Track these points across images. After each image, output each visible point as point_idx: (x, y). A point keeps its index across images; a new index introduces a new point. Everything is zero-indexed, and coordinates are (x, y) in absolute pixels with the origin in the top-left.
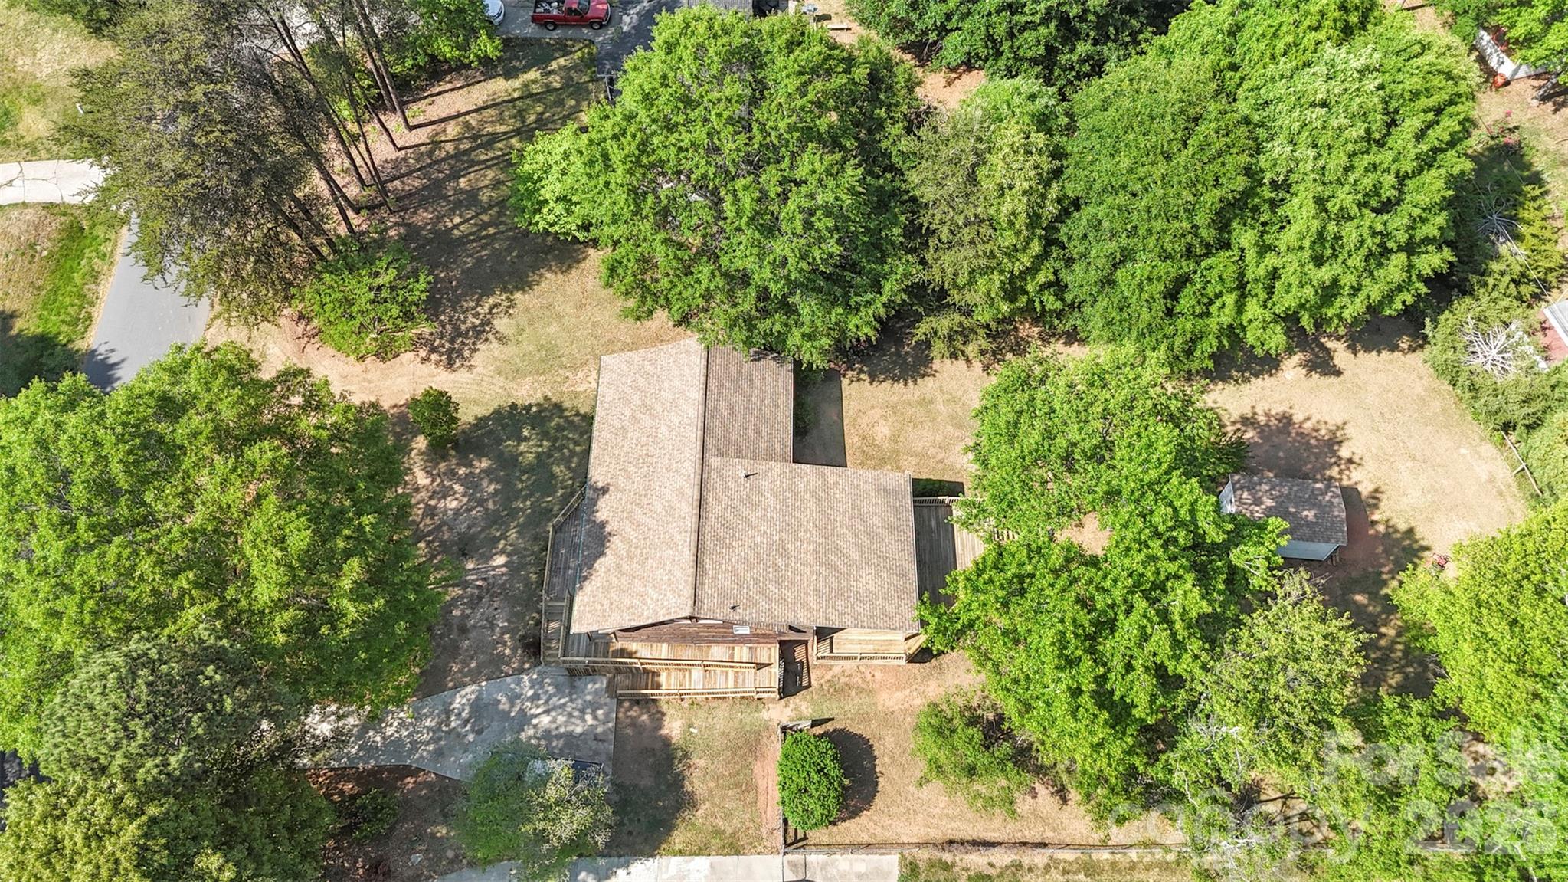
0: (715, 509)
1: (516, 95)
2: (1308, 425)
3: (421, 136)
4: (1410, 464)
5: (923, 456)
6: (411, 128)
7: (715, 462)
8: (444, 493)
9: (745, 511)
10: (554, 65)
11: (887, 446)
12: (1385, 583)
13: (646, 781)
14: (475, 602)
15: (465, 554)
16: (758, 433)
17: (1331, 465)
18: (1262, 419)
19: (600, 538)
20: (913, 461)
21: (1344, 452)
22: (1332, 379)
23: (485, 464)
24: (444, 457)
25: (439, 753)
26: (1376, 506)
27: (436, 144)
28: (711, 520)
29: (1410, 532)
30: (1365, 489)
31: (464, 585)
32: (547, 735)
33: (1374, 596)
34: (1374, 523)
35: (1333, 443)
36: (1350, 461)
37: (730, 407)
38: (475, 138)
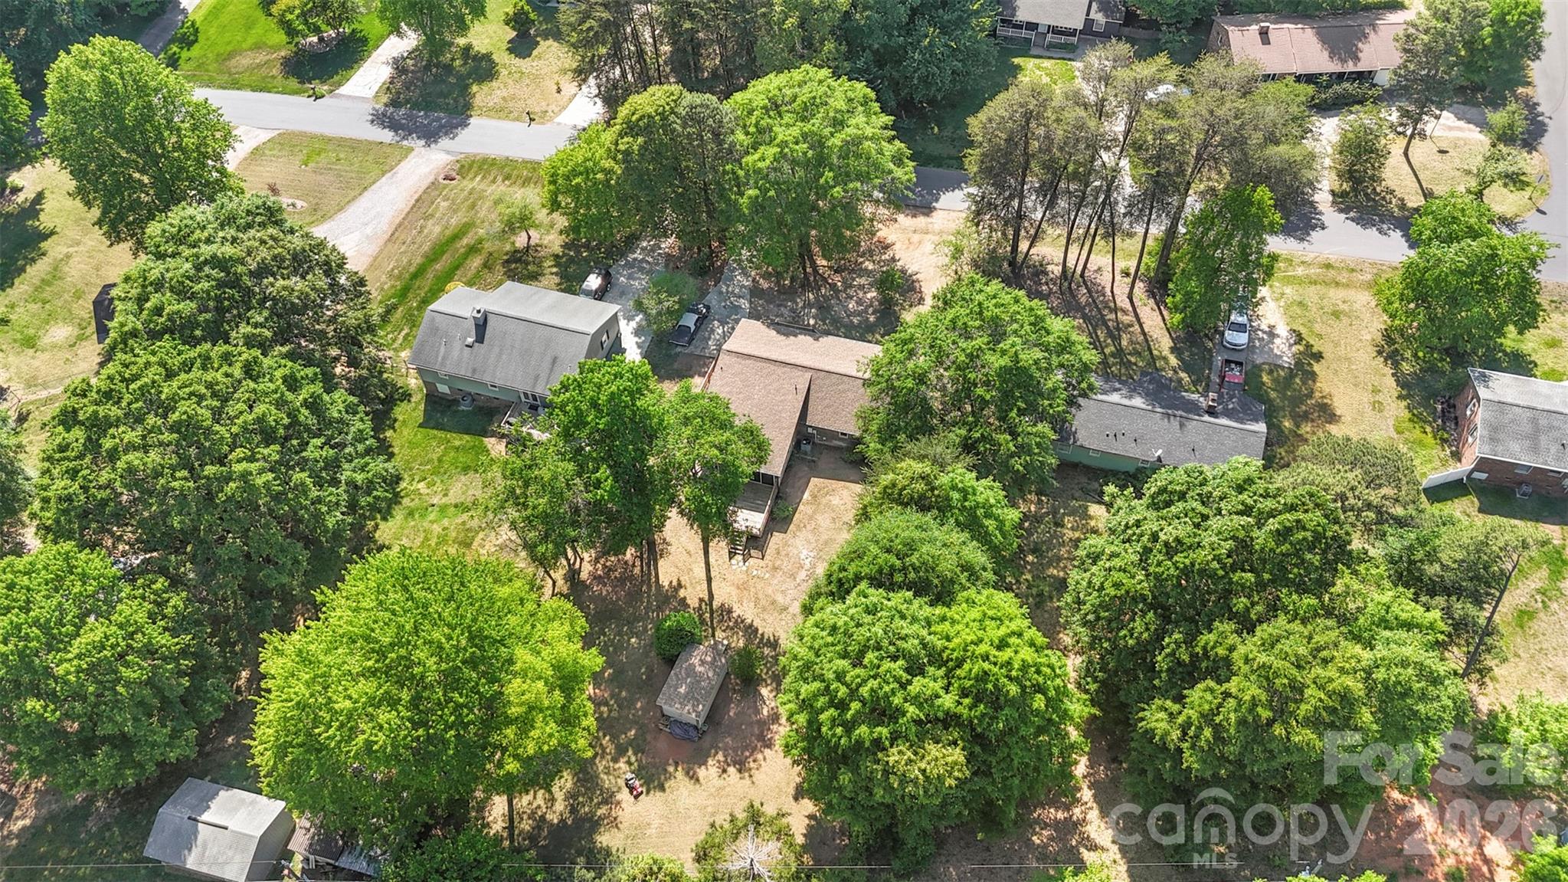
0: (780, 370)
1: (1155, 352)
2: (760, 756)
3: (1123, 302)
4: (710, 809)
5: (811, 518)
6: (1130, 297)
7: (808, 375)
8: (859, 302)
9: (775, 385)
10: (1183, 375)
11: (824, 501)
12: (635, 754)
13: (676, 366)
14: (793, 311)
15: (820, 308)
16: (828, 406)
17: (725, 756)
18: (774, 727)
19: (787, 335)
20: (810, 512)
21: (732, 770)
22: (792, 791)
23: (872, 319)
24: (881, 304)
25: (721, 293)
26: (687, 773)
27: (1115, 310)
28: (772, 367)
29: (662, 788)
30: (702, 772)
31: (804, 308)
32: (713, 331)
33: (631, 743)
34: (677, 764)
35: (742, 767)
36: (724, 771)
37: (844, 391)
38: (1118, 329)
